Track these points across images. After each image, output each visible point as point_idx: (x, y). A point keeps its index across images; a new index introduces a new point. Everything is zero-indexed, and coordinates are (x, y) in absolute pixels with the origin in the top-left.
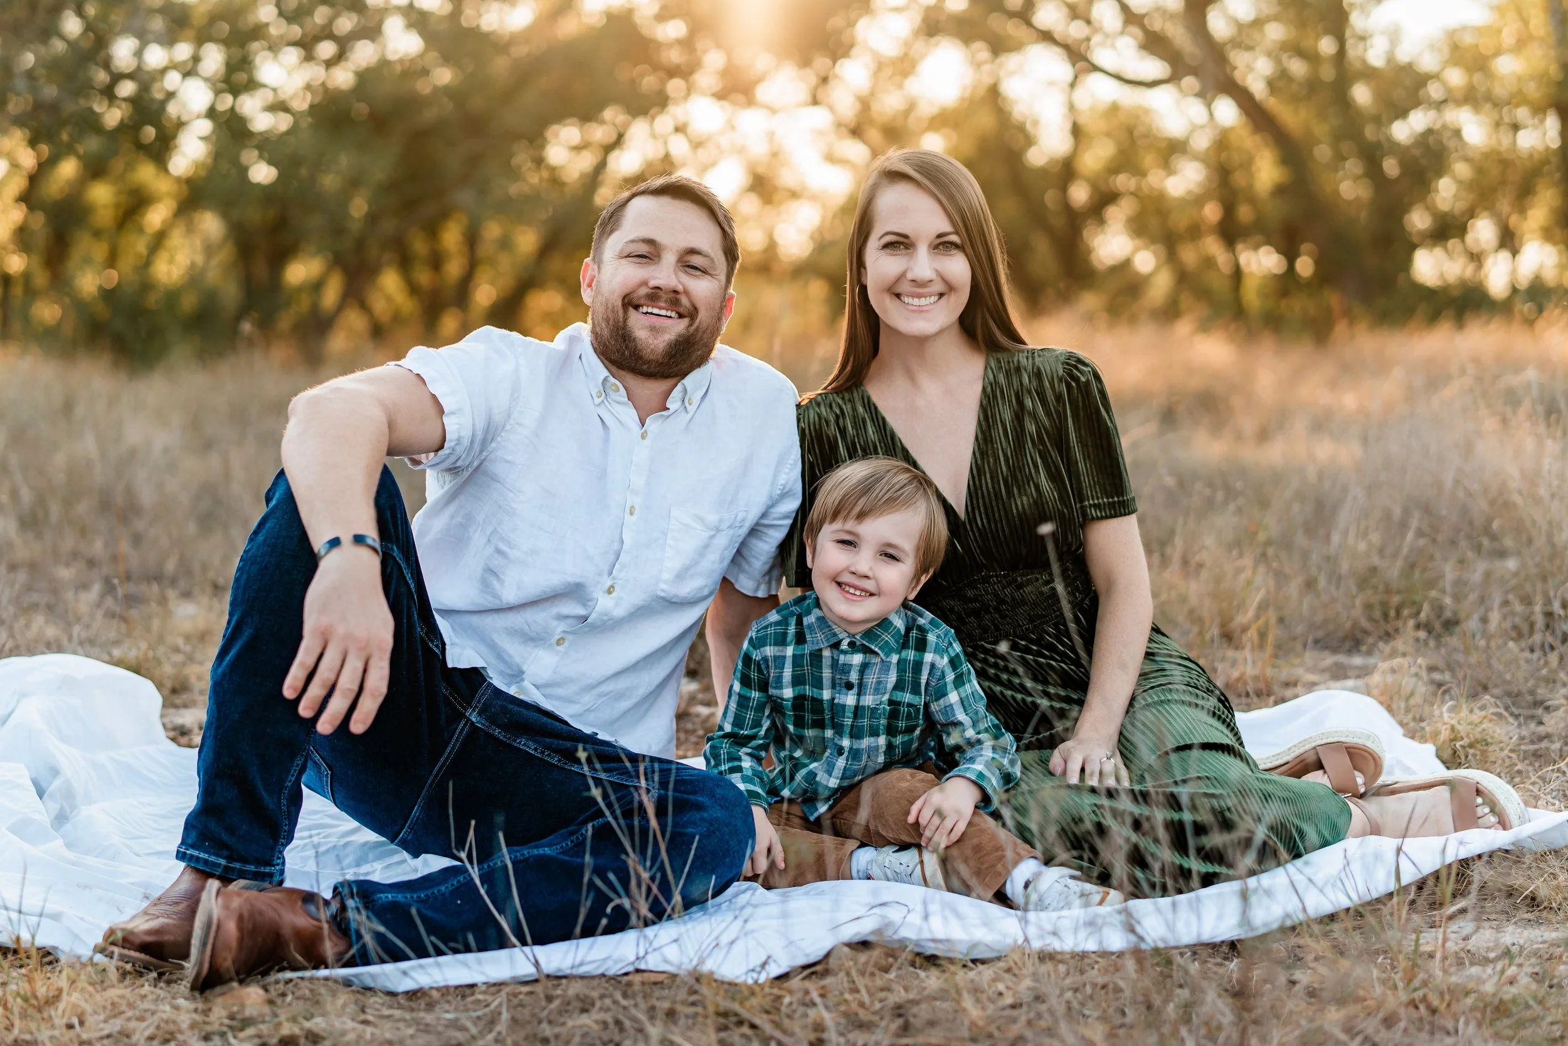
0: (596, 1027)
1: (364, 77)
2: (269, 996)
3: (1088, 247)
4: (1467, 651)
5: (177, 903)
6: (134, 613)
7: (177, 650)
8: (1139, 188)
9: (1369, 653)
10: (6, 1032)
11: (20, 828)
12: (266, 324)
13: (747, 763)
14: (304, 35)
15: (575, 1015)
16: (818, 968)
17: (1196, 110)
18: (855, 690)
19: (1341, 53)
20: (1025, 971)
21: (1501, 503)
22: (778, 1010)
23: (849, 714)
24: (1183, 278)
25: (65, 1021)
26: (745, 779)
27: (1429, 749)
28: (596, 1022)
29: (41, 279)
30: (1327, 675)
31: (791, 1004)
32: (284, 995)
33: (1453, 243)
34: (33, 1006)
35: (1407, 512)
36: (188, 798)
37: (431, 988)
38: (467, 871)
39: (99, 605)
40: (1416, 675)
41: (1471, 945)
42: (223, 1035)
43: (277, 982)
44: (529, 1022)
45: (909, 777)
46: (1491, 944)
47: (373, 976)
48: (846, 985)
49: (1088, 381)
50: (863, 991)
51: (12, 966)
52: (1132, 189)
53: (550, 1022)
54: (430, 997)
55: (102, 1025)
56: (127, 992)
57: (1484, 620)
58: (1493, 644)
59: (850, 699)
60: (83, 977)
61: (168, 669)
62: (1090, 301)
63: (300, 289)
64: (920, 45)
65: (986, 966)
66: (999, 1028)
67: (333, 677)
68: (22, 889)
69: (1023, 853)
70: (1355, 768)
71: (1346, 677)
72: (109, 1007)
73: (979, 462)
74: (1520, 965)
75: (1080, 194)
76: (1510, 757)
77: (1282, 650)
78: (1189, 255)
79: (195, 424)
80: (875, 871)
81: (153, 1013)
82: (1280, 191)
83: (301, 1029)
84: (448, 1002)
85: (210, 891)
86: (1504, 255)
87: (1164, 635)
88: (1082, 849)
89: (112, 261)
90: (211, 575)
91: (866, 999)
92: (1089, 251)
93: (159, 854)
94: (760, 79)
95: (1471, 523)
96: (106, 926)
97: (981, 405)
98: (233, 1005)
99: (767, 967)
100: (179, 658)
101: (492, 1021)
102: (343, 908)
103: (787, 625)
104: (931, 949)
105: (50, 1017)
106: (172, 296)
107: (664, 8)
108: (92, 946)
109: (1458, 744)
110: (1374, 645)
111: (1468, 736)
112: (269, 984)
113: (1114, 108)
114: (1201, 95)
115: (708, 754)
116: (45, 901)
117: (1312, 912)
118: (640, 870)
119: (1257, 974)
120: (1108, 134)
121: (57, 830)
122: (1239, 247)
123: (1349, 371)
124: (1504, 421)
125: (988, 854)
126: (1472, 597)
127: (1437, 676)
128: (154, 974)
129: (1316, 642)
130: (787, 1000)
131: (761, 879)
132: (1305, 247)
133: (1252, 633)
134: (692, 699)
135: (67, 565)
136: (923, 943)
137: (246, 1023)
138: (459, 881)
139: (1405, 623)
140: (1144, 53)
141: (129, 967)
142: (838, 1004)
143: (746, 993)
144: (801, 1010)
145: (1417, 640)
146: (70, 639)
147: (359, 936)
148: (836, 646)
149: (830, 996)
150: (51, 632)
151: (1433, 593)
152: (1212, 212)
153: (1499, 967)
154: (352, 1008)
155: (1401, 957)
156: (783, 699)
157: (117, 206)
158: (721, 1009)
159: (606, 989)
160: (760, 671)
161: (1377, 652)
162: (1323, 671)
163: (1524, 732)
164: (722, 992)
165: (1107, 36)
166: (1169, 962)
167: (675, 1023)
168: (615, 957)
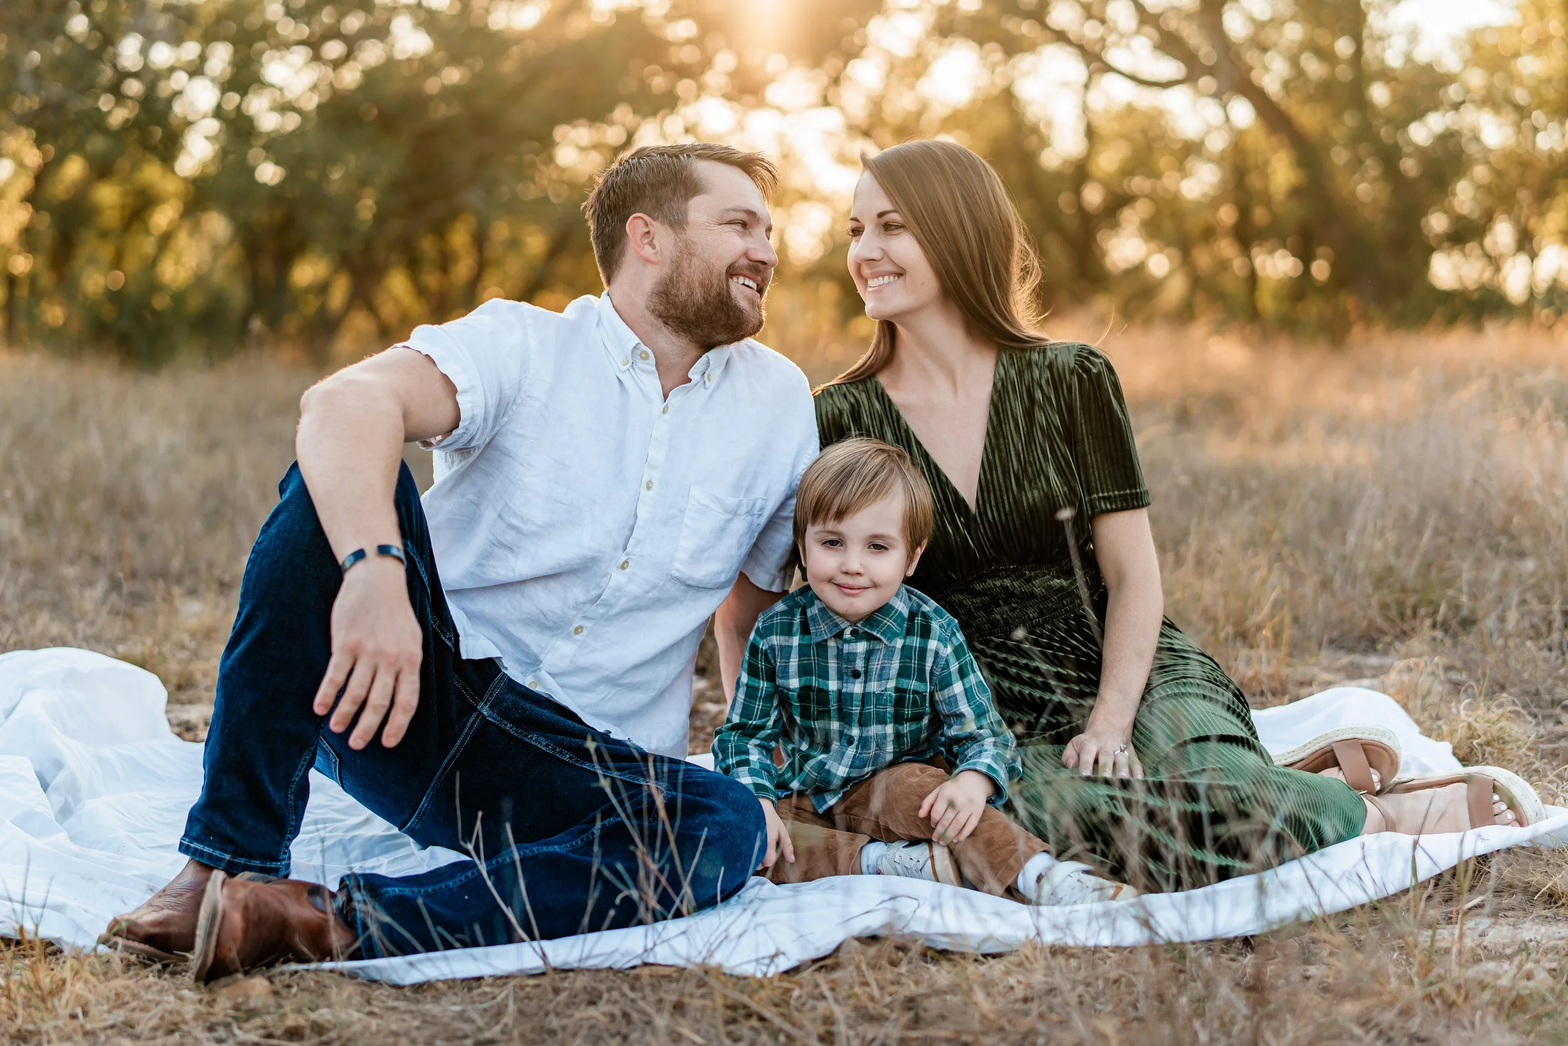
0: (603, 1019)
1: (370, 76)
2: (274, 988)
3: (1102, 249)
4: (1484, 651)
5: (181, 895)
6: (139, 611)
7: (182, 647)
8: (1154, 190)
9: (1385, 653)
10: (9, 1022)
11: (24, 821)
12: (274, 323)
13: (754, 757)
14: (311, 34)
15: (583, 1007)
16: (829, 962)
17: (1211, 111)
18: (862, 678)
19: (1358, 52)
20: (1036, 966)
21: (1519, 503)
22: (788, 1003)
23: (857, 702)
24: (1197, 282)
25: (68, 1011)
26: (752, 773)
27: (1446, 747)
28: (604, 1014)
29: (46, 280)
30: (1342, 675)
31: (800, 997)
32: (289, 986)
33: (1472, 246)
34: (37, 996)
35: (1424, 512)
36: (193, 791)
37: (438, 981)
38: (476, 866)
39: (104, 601)
40: (1433, 674)
41: (1487, 941)
42: (227, 1026)
43: (282, 973)
44: (536, 1014)
45: (918, 772)
46: (1507, 941)
47: (378, 969)
48: (857, 979)
49: (1099, 372)
50: (873, 984)
51: (15, 957)
52: (1147, 191)
53: (557, 1015)
54: (437, 989)
55: (106, 1016)
56: (131, 983)
57: (1502, 619)
58: (1511, 644)
59: (857, 688)
60: (87, 968)
61: (173, 666)
62: (1104, 304)
63: (308, 290)
64: (932, 47)
65: (997, 960)
66: (1010, 1022)
67: (363, 693)
68: (26, 881)
69: (1036, 846)
70: (1371, 766)
71: (1361, 676)
72: (113, 997)
73: (991, 457)
74: (1537, 962)
75: (1093, 196)
76: (1527, 756)
77: (1297, 650)
78: (1203, 259)
79: (201, 424)
80: (885, 865)
81: (158, 1004)
82: (1296, 193)
83: (307, 1020)
84: (456, 994)
85: (215, 883)
86: (1523, 259)
87: (1177, 630)
88: (1095, 841)
89: (117, 263)
90: (217, 572)
91: (876, 992)
92: (1104, 254)
93: (164, 847)
94: (770, 81)
95: (1490, 523)
96: (110, 918)
97: (992, 400)
98: (238, 996)
99: (776, 960)
100: (184, 655)
101: (499, 1013)
102: (350, 899)
103: (793, 615)
104: (943, 943)
105: (54, 1007)
106: (179, 298)
107: (675, 7)
108: (96, 938)
109: (1475, 742)
110: (1390, 644)
111: (1485, 734)
112: (274, 976)
113: (1130, 109)
114: (1218, 95)
115: (716, 748)
116: (48, 892)
117: (1328, 908)
118: (649, 864)
119: (1270, 969)
120: (1124, 136)
121: (61, 823)
122: (1255, 251)
123: (1367, 373)
124: (1523, 423)
125: (1000, 848)
126: (1490, 595)
127: (1454, 676)
128: (159, 966)
129: (1331, 642)
130: (796, 993)
131: (769, 873)
132: (1322, 250)
133: (1266, 633)
134: (701, 697)
135: (72, 562)
136: (933, 938)
137: (252, 1014)
138: (466, 877)
139: (1422, 622)
140: (1159, 53)
141: (133, 958)
142: (849, 997)
143: (755, 986)
144: (811, 1003)
145: (1434, 639)
146: (75, 634)
147: (365, 927)
148: (839, 635)
149: (838, 989)
150: (55, 629)
151: (1450, 592)
152: (1227, 215)
153: (1516, 960)
154: (357, 999)
155: (1417, 952)
156: (789, 690)
157: (123, 207)
158: (730, 1002)
159: (614, 982)
160: (767, 660)
161: (1393, 652)
162: (1338, 670)
163: (1542, 731)
164: (730, 985)
165: (1122, 35)
166: (1183, 956)
167: (684, 1016)
168: (622, 950)
